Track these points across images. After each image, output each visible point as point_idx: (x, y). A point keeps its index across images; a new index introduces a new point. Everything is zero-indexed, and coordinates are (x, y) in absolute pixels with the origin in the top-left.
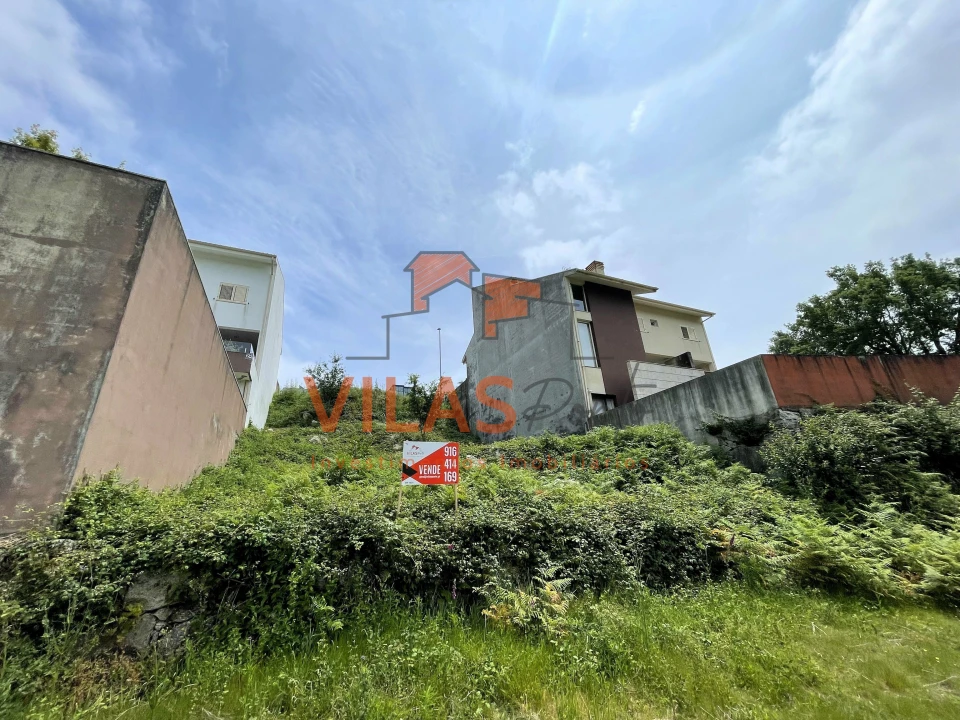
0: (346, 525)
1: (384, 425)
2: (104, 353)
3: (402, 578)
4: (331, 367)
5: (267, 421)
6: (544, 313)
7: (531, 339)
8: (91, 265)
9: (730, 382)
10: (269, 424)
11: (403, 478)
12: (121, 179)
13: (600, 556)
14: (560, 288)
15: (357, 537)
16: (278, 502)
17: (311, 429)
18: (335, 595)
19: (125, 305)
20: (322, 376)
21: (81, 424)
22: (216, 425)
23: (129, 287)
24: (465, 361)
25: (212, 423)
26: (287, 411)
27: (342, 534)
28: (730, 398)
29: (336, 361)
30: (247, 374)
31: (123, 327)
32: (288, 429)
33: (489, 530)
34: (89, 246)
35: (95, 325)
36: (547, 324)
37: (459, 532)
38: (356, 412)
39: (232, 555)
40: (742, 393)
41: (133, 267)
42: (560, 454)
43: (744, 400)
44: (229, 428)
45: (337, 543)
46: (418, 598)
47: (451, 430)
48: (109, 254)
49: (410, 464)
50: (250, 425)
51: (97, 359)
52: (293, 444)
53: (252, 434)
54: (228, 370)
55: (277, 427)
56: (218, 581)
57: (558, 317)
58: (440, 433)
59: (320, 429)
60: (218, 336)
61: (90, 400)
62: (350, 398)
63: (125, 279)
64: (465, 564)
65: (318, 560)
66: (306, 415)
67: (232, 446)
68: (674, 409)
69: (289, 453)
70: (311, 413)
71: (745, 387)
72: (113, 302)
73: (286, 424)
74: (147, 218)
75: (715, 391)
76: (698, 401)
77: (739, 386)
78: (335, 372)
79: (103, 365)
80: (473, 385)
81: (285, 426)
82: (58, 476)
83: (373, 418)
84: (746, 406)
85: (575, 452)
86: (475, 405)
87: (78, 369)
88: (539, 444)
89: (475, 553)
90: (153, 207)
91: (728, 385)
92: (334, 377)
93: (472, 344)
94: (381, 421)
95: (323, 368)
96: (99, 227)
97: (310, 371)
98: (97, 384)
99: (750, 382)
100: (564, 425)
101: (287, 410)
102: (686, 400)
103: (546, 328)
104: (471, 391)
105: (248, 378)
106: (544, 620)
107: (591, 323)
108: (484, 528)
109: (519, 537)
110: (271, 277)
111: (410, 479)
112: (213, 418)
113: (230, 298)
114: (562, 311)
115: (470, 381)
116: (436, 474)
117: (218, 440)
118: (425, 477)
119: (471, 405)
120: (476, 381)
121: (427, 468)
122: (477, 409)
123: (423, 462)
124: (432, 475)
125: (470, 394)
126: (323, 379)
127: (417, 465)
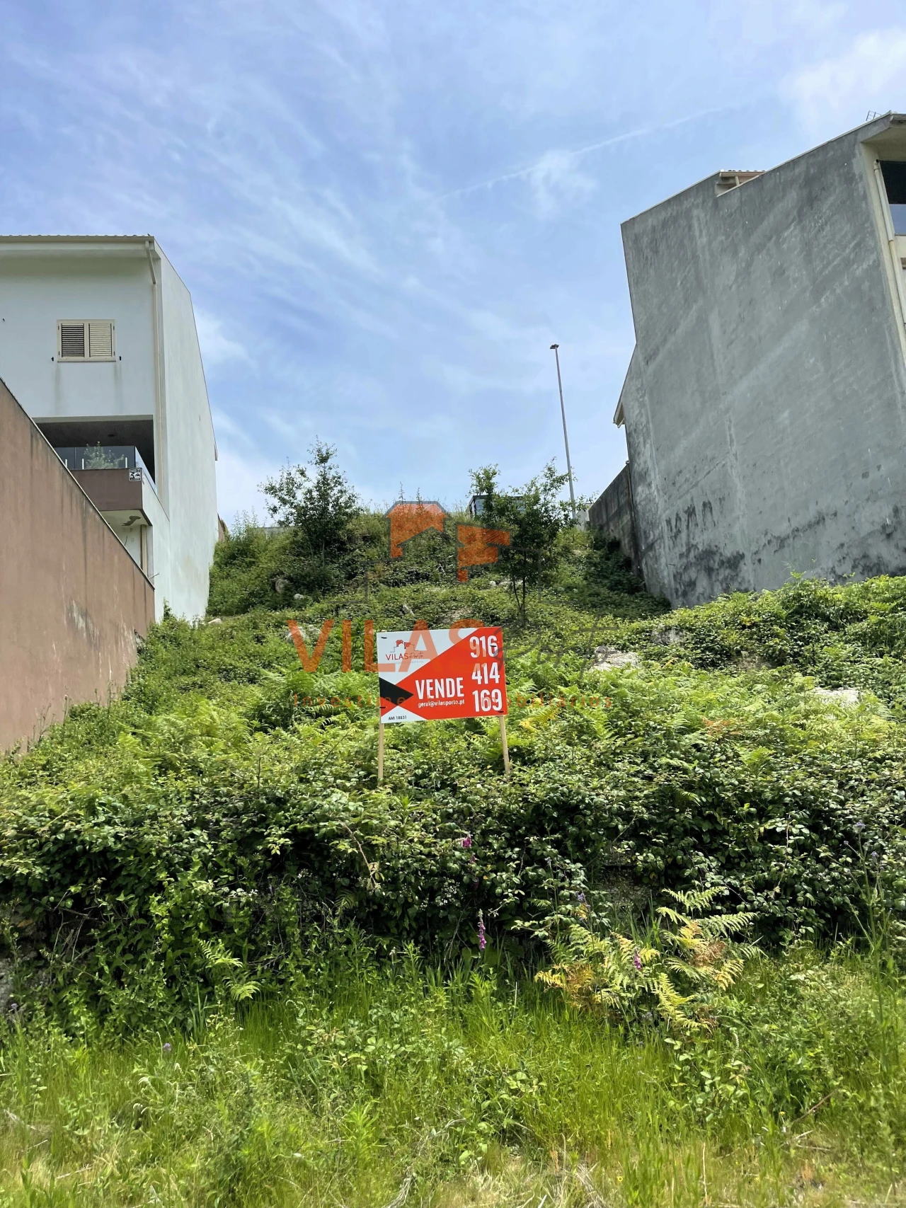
0: (261, 808)
1: (440, 591)
3: (381, 907)
4: (314, 475)
5: (210, 603)
6: (808, 260)
10: (213, 611)
11: (384, 710)
13: (846, 864)
14: (850, 179)
15: (282, 831)
16: (142, 768)
17: (290, 613)
18: (249, 935)
20: (300, 497)
22: (81, 623)
24: (620, 418)
25: (71, 621)
26: (243, 581)
27: (254, 824)
29: (323, 460)
30: (138, 513)
32: (244, 618)
33: (569, 809)
36: (819, 290)
37: (503, 815)
38: (380, 567)
39: (58, 866)
42: (835, 627)
44: (117, 627)
45: (247, 842)
46: (411, 946)
47: (596, 588)
49: (394, 680)
50: (167, 615)
52: (253, 647)
53: (173, 633)
54: (84, 512)
55: (228, 613)
56: (38, 911)
57: (848, 263)
58: (566, 597)
59: (309, 612)
60: (42, 443)
62: (365, 538)
64: (507, 882)
65: (204, 874)
66: (281, 584)
67: (130, 660)
69: (242, 666)
70: (290, 578)
73: (243, 608)
78: (324, 484)
80: (644, 476)
81: (244, 610)
83: (418, 577)
85: (873, 619)
86: (653, 525)
88: (777, 607)
89: (533, 859)
92: (324, 496)
93: (634, 372)
94: (436, 582)
95: (298, 479)
97: (271, 490)
100: (873, 553)
101: (245, 577)
103: (817, 301)
104: (641, 492)
105: (145, 522)
106: (662, 998)
108: (556, 807)
109: (643, 824)
110: (153, 290)
111: (398, 711)
112: (71, 610)
113: (83, 354)
114: (858, 245)
115: (637, 468)
116: (456, 698)
117: (92, 651)
118: (432, 704)
119: (643, 525)
120: (650, 464)
121: (432, 685)
122: (659, 533)
123: (421, 674)
124: (446, 699)
125: (638, 499)
126: (303, 504)
127: (411, 680)
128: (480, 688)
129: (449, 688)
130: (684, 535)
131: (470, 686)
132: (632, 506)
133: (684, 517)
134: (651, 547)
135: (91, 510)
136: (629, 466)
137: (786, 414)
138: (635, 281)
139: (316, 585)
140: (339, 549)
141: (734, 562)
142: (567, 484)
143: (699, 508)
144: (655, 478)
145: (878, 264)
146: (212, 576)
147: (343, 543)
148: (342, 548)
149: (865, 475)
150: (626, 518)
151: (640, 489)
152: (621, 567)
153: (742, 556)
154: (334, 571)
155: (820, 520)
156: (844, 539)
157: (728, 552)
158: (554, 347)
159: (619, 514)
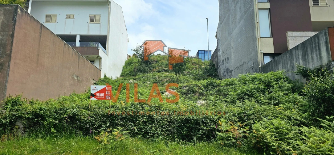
2: (9, 63)
4: (143, 47)
5: (122, 73)
7: (239, 23)
8: (3, 37)
9: (314, 45)
11: (91, 98)
12: (7, 7)
19: (12, 48)
21: (6, 82)
22: (76, 78)
23: (12, 42)
24: (216, 37)
25: (73, 78)
28: (313, 55)
29: (146, 44)
31: (12, 54)
34: (2, 32)
35: (6, 55)
36: (245, 13)
38: (157, 68)
40: (318, 52)
41: (12, 36)
43: (318, 57)
44: (87, 79)
48: (7, 33)
49: (93, 93)
51: (7, 65)
53: (105, 80)
57: (249, 8)
61: (7, 76)
62: (155, 61)
63: (11, 40)
66: (135, 70)
68: (291, 62)
70: (138, 69)
71: (319, 49)
72: (9, 48)
74: (14, 19)
75: (307, 51)
76: (300, 57)
77: (317, 48)
79: (9, 66)
80: (219, 50)
82: (3, 96)
83: (164, 71)
84: (319, 60)
87: (4, 68)
90: (16, 14)
91: (313, 47)
96: (4, 25)
98: (8, 71)
99: (322, 45)
102: (296, 57)
103: (245, 15)
105: (100, 58)
107: (269, 9)
110: (109, 8)
111: (93, 98)
112: (73, 76)
113: (94, 22)
114: (251, 4)
115: (218, 48)
116: (103, 96)
117: (79, 83)
118: (99, 97)
119: (218, 61)
120: (220, 48)
121: (99, 94)
122: (221, 63)
123: (98, 92)
124: (101, 97)
125: (218, 55)
126: (141, 53)
127: (96, 93)
128: (107, 95)
129: (102, 95)
130: (224, 64)
131: (105, 95)
132: (217, 56)
133: (225, 60)
134: (219, 66)
135: (81, 56)
136: (217, 47)
137: (240, 40)
138: (220, 6)
139: (143, 71)
140: (149, 63)
141: (231, 71)
142: (188, 53)
143: (227, 59)
144: (221, 51)
145: (253, 9)
146: (123, 68)
147: (150, 62)
148: (150, 63)
149: (250, 55)
150: (216, 59)
151: (218, 53)
152: (214, 71)
153: (233, 70)
154: (147, 68)
155: (244, 64)
156: (247, 68)
157: (231, 69)
158: (207, 18)
159: (215, 58)
